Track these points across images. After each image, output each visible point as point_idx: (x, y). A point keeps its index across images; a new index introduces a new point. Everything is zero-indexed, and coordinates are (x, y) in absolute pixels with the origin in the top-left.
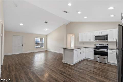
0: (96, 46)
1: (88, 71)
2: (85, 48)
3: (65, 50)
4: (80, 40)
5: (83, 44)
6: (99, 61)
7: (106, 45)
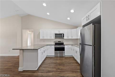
0: (55, 43)
1: (57, 71)
2: (47, 45)
3: (23, 52)
4: (41, 38)
5: (44, 41)
6: (59, 56)
7: (62, 42)
